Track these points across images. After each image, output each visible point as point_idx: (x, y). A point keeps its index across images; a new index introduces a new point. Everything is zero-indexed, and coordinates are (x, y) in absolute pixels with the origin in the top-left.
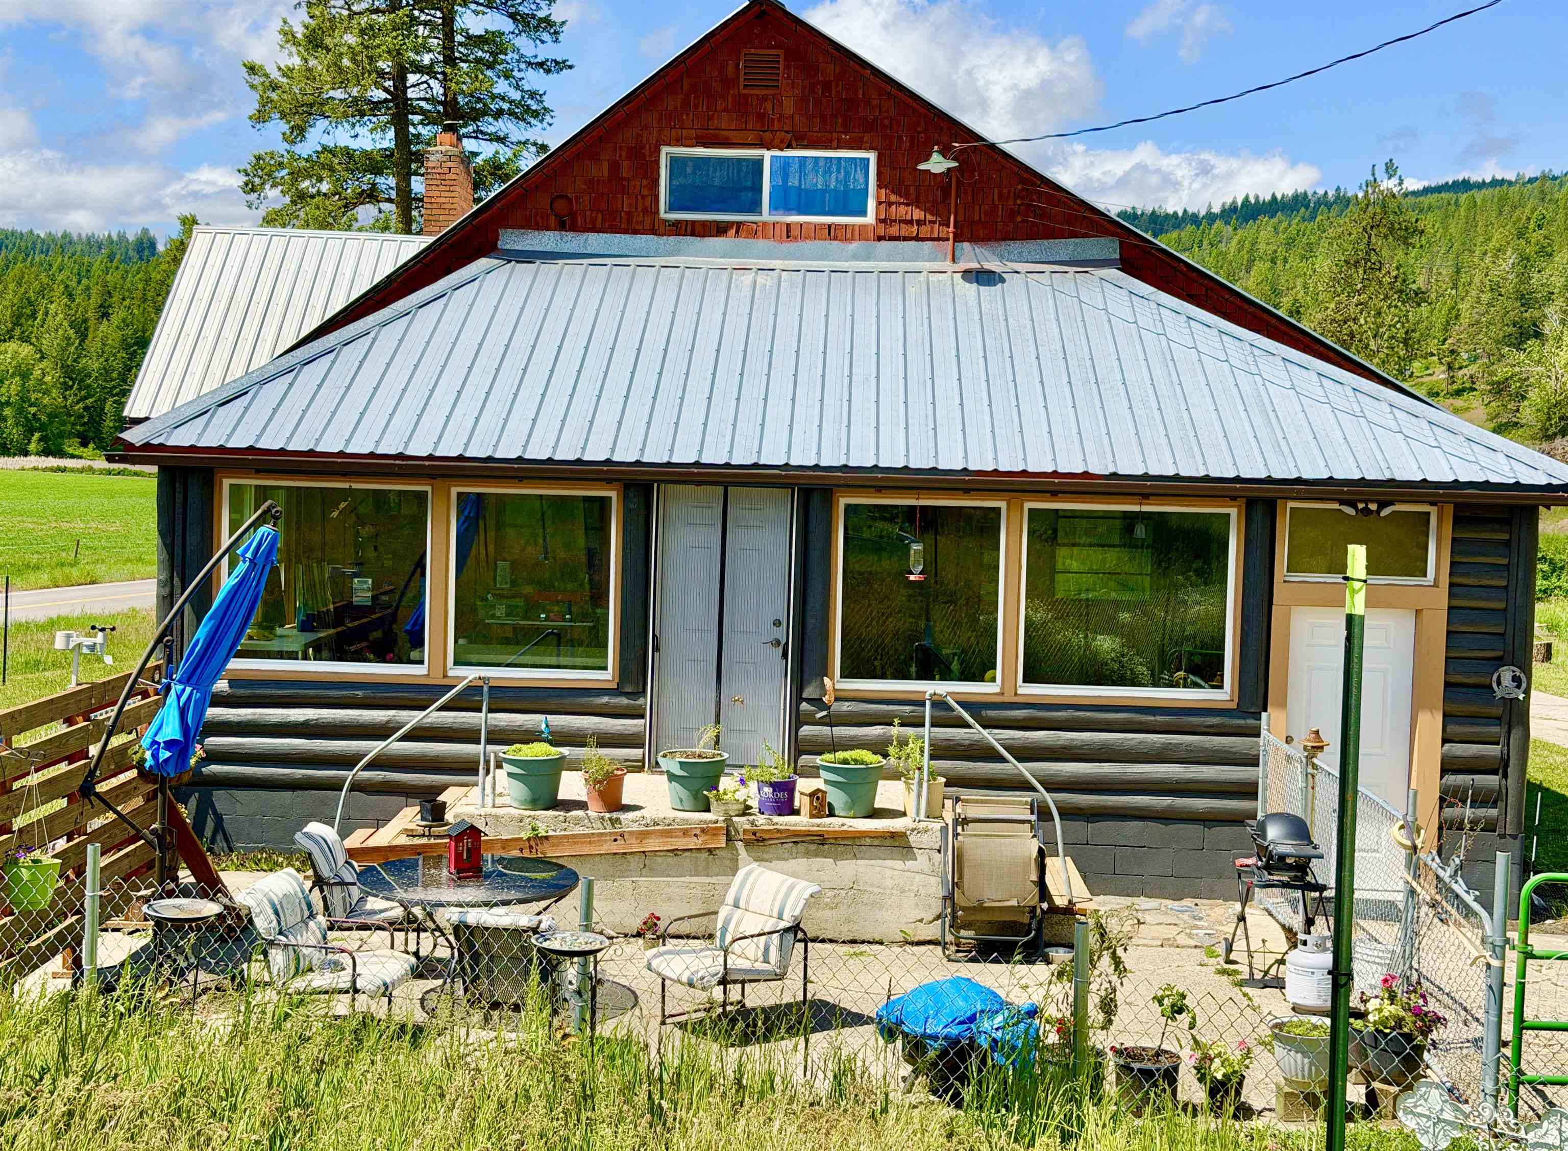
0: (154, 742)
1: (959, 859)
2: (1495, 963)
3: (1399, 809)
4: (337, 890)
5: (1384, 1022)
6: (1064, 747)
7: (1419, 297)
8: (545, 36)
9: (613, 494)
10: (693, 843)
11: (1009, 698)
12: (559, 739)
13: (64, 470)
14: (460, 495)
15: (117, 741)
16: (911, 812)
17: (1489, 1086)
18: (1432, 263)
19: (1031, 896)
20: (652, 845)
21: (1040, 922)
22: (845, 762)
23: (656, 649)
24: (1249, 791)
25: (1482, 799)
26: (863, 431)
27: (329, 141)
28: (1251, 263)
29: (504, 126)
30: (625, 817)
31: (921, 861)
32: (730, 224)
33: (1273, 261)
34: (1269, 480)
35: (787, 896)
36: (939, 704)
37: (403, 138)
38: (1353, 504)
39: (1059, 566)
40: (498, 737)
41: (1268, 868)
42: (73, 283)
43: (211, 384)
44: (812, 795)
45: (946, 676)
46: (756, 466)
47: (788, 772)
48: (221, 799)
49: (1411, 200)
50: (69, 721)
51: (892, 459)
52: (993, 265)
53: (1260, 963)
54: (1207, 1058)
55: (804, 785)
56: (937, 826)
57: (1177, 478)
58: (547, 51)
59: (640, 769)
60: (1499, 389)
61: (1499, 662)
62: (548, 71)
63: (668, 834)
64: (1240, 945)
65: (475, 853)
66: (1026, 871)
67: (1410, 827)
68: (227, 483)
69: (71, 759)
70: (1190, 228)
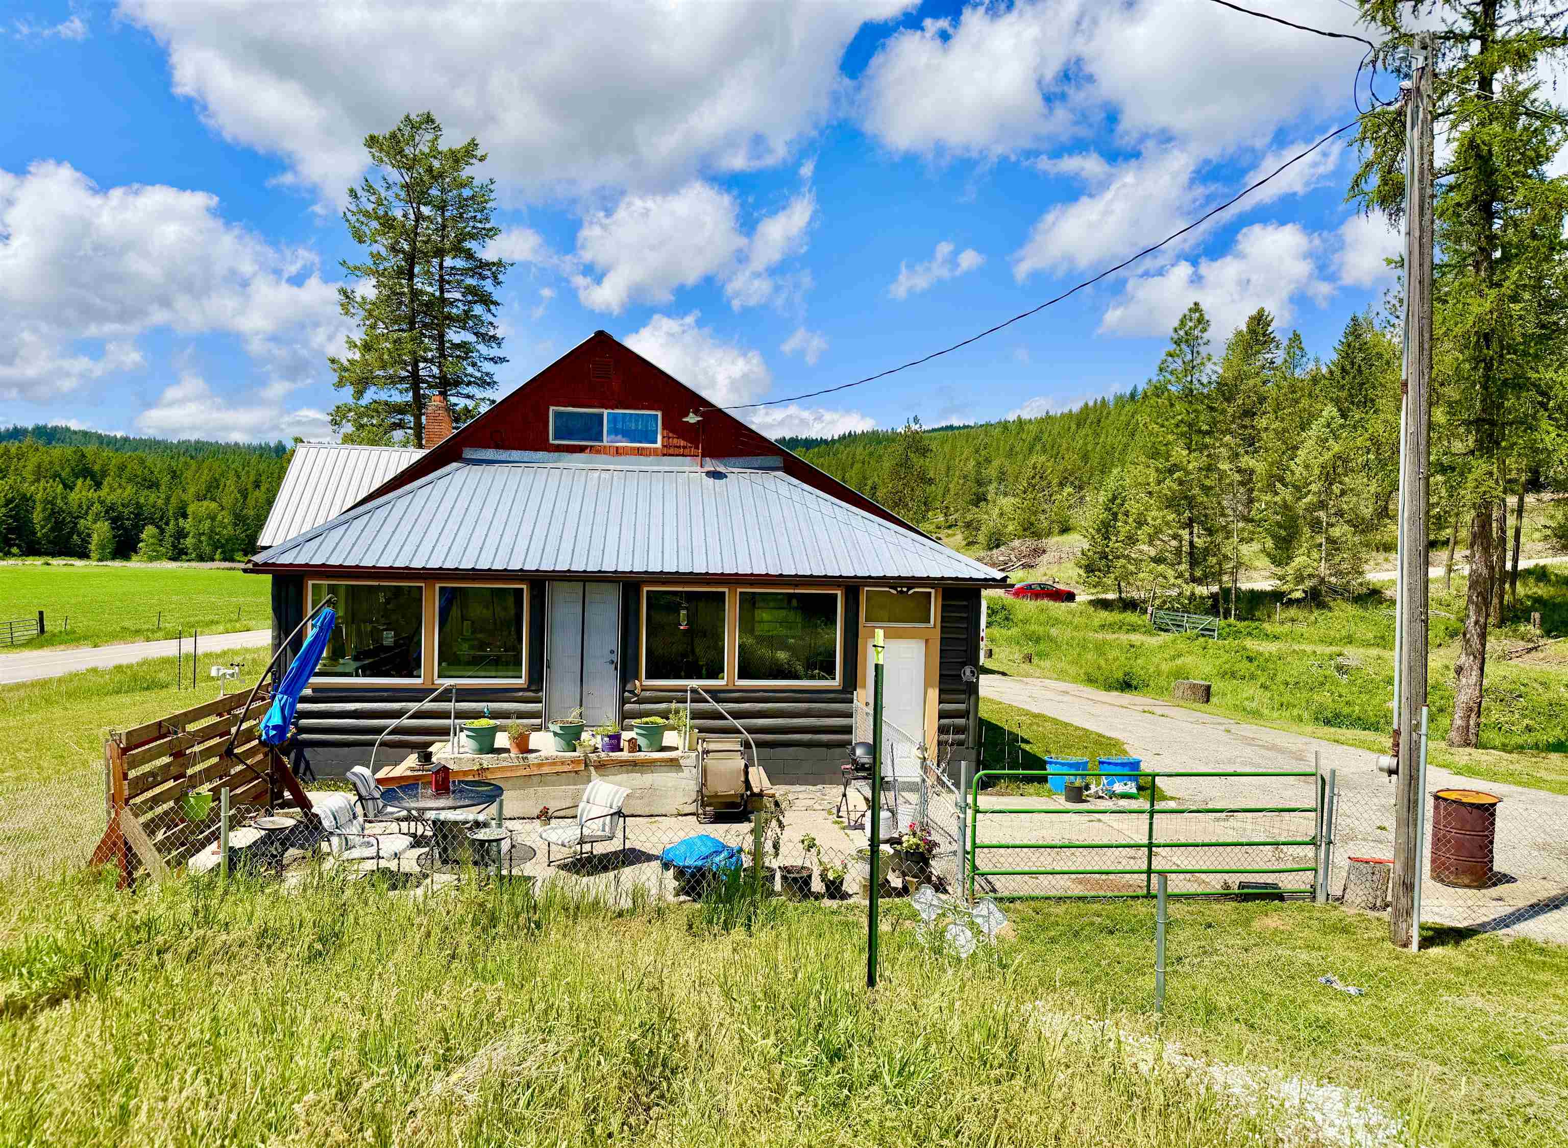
0: (266, 726)
1: (705, 771)
2: (962, 816)
3: (918, 738)
4: (370, 803)
5: (910, 847)
6: (759, 711)
7: (931, 481)
8: (493, 345)
9: (524, 587)
10: (566, 768)
11: (731, 687)
12: (494, 715)
13: (234, 569)
14: (441, 588)
15: (245, 726)
16: (681, 748)
17: (960, 876)
18: (936, 465)
19: (741, 789)
20: (546, 770)
21: (746, 802)
22: (647, 723)
23: (548, 667)
24: (848, 730)
25: (959, 730)
26: (655, 554)
27: (376, 397)
28: (853, 464)
29: (471, 390)
30: (529, 756)
31: (686, 773)
32: (586, 447)
33: (863, 463)
34: (856, 577)
35: (615, 796)
36: (694, 691)
37: (417, 397)
38: (895, 588)
39: (757, 619)
40: (460, 715)
41: (857, 770)
42: (240, 470)
43: (306, 528)
44: (629, 741)
45: (700, 677)
46: (600, 572)
47: (618, 728)
48: (308, 753)
49: (927, 435)
50: (220, 715)
51: (670, 568)
52: (721, 469)
53: (853, 816)
54: (826, 870)
55: (626, 735)
56: (694, 754)
57: (811, 576)
58: (494, 352)
59: (540, 730)
60: (968, 525)
61: (964, 664)
62: (496, 363)
63: (554, 764)
64: (844, 808)
65: (446, 779)
66: (738, 778)
67: (923, 749)
68: (310, 583)
69: (221, 736)
70: (823, 446)
